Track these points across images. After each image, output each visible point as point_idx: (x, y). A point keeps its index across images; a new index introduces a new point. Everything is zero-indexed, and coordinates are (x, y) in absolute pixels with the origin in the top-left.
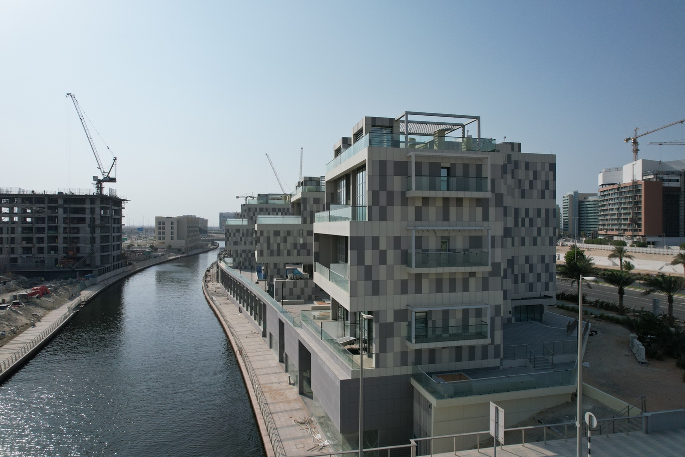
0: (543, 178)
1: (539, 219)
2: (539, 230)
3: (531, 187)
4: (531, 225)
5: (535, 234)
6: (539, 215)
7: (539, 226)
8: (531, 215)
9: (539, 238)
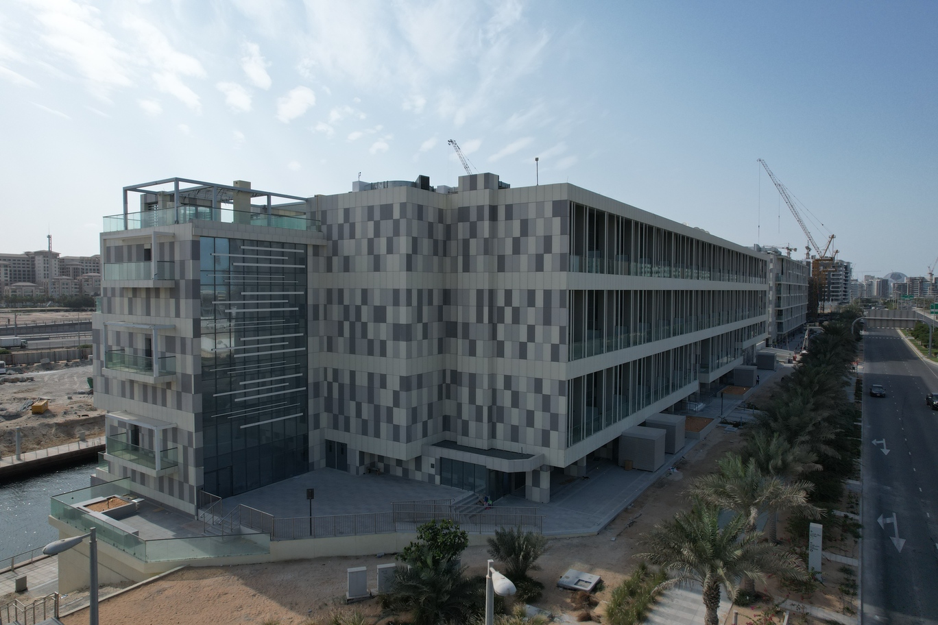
0: (540, 231)
1: (531, 310)
2: (531, 330)
3: (517, 250)
4: (516, 319)
5: (524, 338)
6: (531, 302)
7: (531, 322)
8: (516, 303)
9: (530, 346)
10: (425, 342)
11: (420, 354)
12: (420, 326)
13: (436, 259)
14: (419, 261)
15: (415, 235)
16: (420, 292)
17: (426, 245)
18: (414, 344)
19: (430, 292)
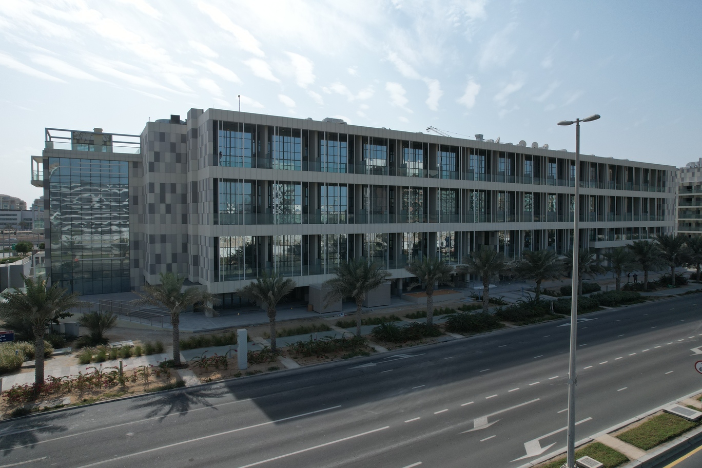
3: (201, 155)
4: (201, 199)
10: (168, 216)
11: (163, 221)
12: (163, 206)
13: (179, 165)
14: (162, 166)
15: (157, 149)
16: (163, 186)
17: (168, 157)
18: (157, 217)
19: (173, 186)
